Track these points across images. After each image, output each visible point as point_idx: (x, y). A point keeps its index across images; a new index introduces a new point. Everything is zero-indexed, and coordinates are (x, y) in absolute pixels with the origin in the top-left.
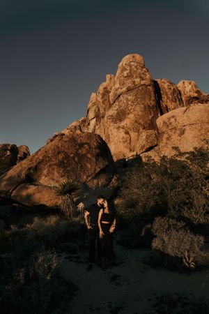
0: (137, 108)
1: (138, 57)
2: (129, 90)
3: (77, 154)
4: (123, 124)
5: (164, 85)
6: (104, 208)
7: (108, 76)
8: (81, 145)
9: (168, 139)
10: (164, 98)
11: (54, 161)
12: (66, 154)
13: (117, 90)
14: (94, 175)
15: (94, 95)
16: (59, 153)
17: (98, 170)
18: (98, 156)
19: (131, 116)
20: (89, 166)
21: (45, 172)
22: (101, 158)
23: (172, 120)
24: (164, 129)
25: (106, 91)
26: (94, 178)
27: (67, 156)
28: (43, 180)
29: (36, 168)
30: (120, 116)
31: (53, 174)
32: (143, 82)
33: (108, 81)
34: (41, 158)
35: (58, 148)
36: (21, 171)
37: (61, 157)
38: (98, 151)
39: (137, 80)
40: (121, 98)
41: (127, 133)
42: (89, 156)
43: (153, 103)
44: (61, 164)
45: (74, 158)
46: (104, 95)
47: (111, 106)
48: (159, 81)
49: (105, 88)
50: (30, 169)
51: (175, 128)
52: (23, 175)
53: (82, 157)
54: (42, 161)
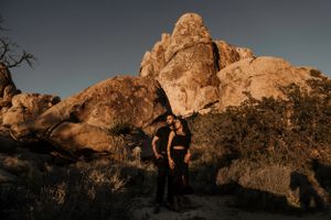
0: (195, 66)
1: (196, 16)
2: (186, 47)
3: (132, 96)
4: (179, 81)
5: (222, 45)
6: (175, 130)
7: (164, 35)
8: (138, 88)
9: (232, 91)
10: (223, 58)
11: (106, 100)
12: (120, 94)
13: (173, 48)
14: (151, 121)
15: (147, 54)
16: (112, 92)
17: (156, 116)
18: (156, 101)
19: (189, 73)
20: (146, 110)
21: (94, 112)
22: (159, 105)
23: (237, 71)
24: (227, 81)
25: (162, 50)
26: (151, 125)
27: (121, 97)
28: (91, 121)
29: (83, 107)
30: (177, 73)
31: (103, 115)
32: (201, 40)
33: (163, 40)
34: (90, 96)
35: (111, 87)
36: (64, 109)
37: (114, 97)
38: (156, 96)
39: (196, 38)
40: (178, 55)
41: (183, 91)
42: (146, 100)
43: (211, 61)
44: (113, 105)
45: (129, 99)
46: (159, 53)
47: (166, 64)
48: (217, 42)
49: (160, 47)
50: (76, 107)
51: (240, 80)
52: (67, 113)
53: (138, 101)
54: (91, 99)
